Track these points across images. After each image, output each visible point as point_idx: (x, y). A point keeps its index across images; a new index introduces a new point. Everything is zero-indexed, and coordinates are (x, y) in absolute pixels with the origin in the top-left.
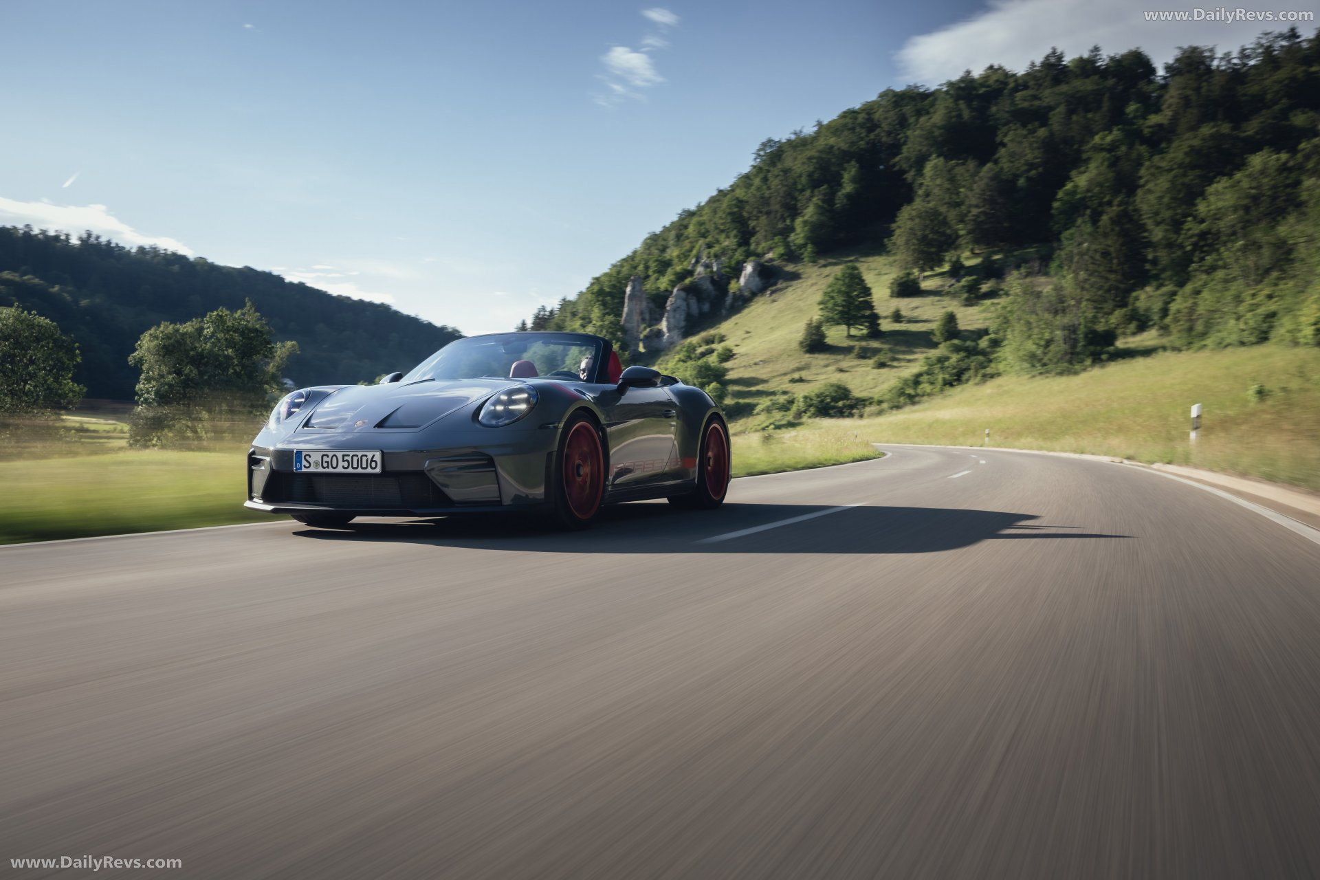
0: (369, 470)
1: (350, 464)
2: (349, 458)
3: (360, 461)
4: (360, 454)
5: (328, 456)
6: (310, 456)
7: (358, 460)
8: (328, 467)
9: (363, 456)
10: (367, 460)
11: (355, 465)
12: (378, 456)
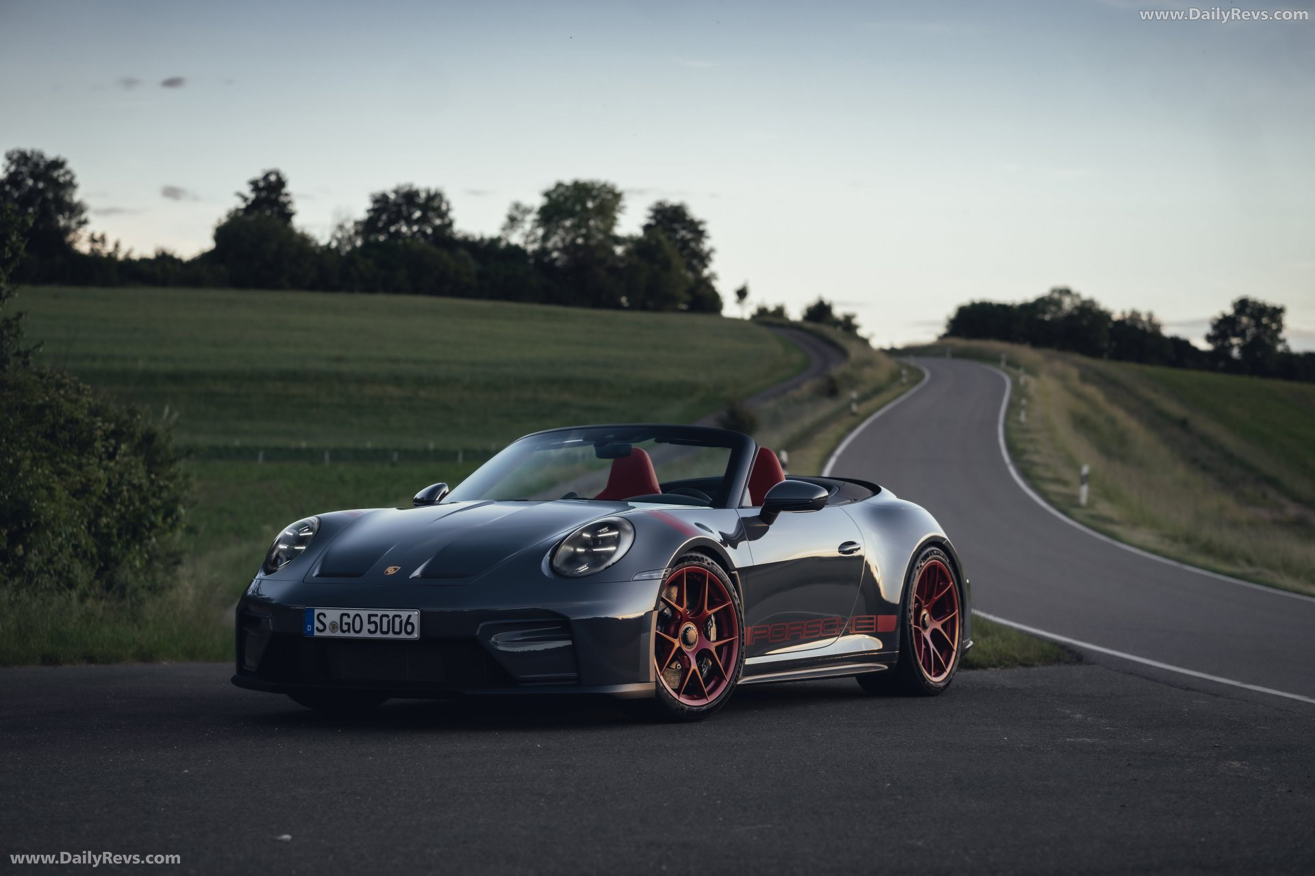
0: (403, 636)
1: (378, 627)
2: (377, 620)
3: (391, 624)
4: (391, 613)
5: (348, 616)
6: (325, 616)
7: (389, 622)
8: (349, 630)
9: (395, 616)
10: (401, 622)
11: (385, 629)
12: (415, 615)
